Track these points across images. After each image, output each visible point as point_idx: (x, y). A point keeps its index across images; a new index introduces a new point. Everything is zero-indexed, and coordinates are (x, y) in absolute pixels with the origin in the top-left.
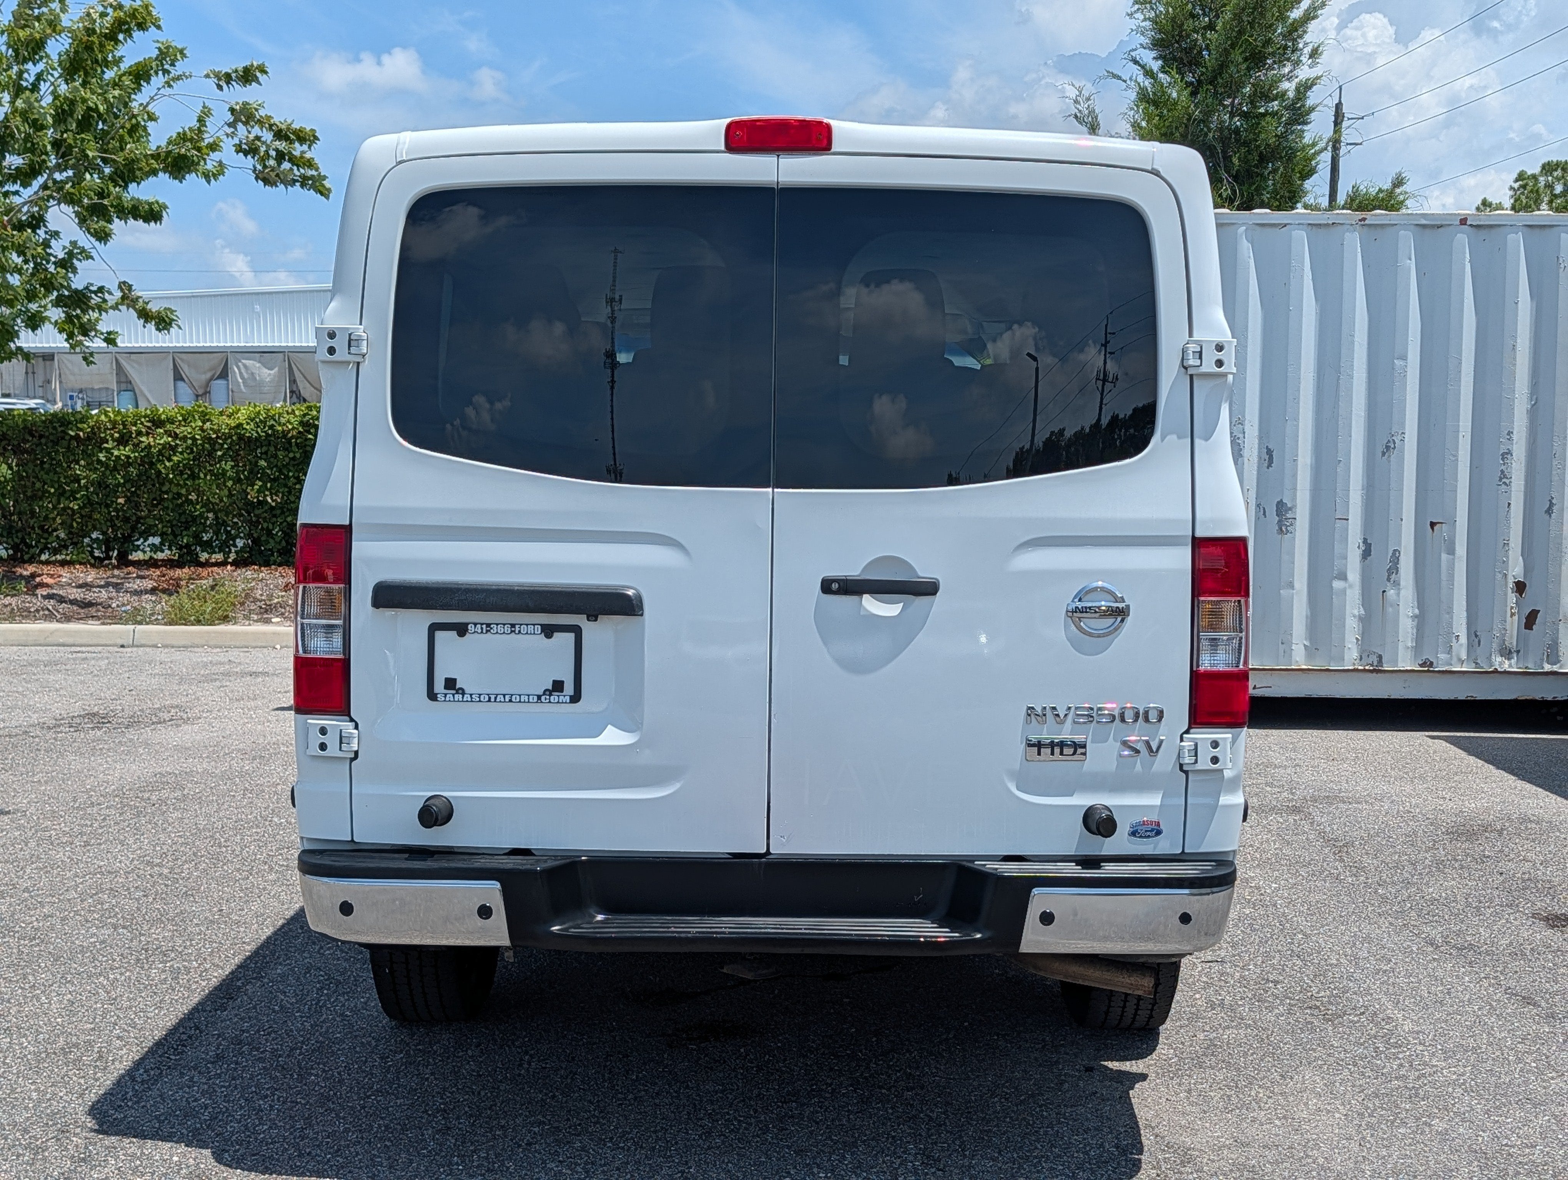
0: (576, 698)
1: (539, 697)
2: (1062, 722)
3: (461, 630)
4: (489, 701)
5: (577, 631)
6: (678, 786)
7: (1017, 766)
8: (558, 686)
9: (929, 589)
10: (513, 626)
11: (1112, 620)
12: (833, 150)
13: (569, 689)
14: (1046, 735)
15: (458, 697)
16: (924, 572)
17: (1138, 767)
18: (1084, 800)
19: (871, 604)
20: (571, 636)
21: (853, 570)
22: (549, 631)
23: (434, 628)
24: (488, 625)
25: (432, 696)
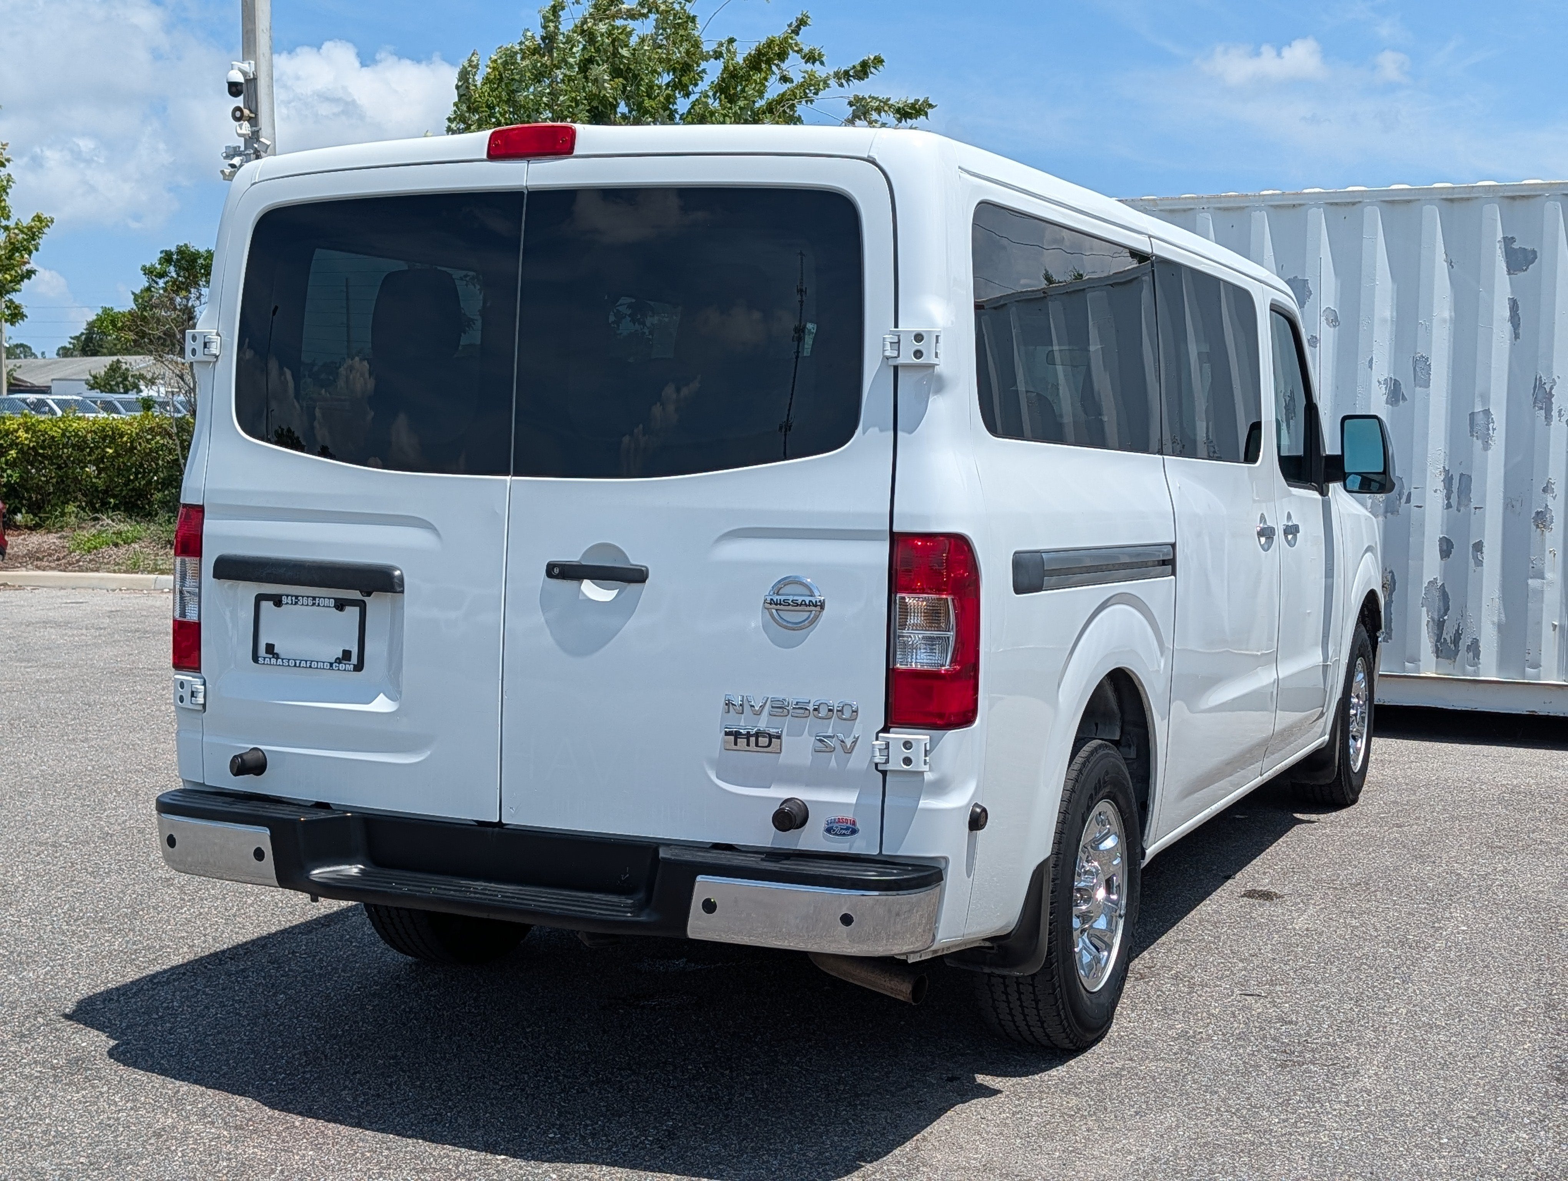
0: (359, 667)
1: (331, 664)
2: (759, 713)
3: (277, 601)
4: (295, 665)
5: (362, 606)
6: (429, 753)
7: (716, 755)
8: (347, 655)
9: (638, 576)
10: (314, 598)
11: (806, 614)
12: (576, 152)
13: (354, 659)
14: (744, 724)
15: (273, 661)
16: (636, 560)
17: (833, 763)
18: (780, 793)
19: (590, 589)
20: (357, 609)
21: (573, 556)
22: (340, 605)
23: (260, 598)
24: (297, 597)
25: (255, 659)
